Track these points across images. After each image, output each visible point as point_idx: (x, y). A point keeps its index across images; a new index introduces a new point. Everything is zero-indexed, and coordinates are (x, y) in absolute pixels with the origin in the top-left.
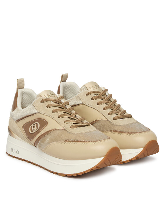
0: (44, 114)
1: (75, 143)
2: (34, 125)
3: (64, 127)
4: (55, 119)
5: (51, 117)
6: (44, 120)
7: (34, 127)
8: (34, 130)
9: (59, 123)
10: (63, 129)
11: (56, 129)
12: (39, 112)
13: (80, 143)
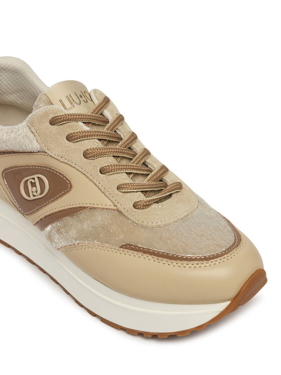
0: (59, 158)
1: (150, 257)
2: (33, 181)
3: (119, 206)
4: (91, 178)
5: (80, 169)
6: (62, 175)
7: (33, 185)
8: (35, 194)
9: (103, 189)
10: (114, 210)
11: (95, 206)
12: (47, 151)
13: (165, 260)
